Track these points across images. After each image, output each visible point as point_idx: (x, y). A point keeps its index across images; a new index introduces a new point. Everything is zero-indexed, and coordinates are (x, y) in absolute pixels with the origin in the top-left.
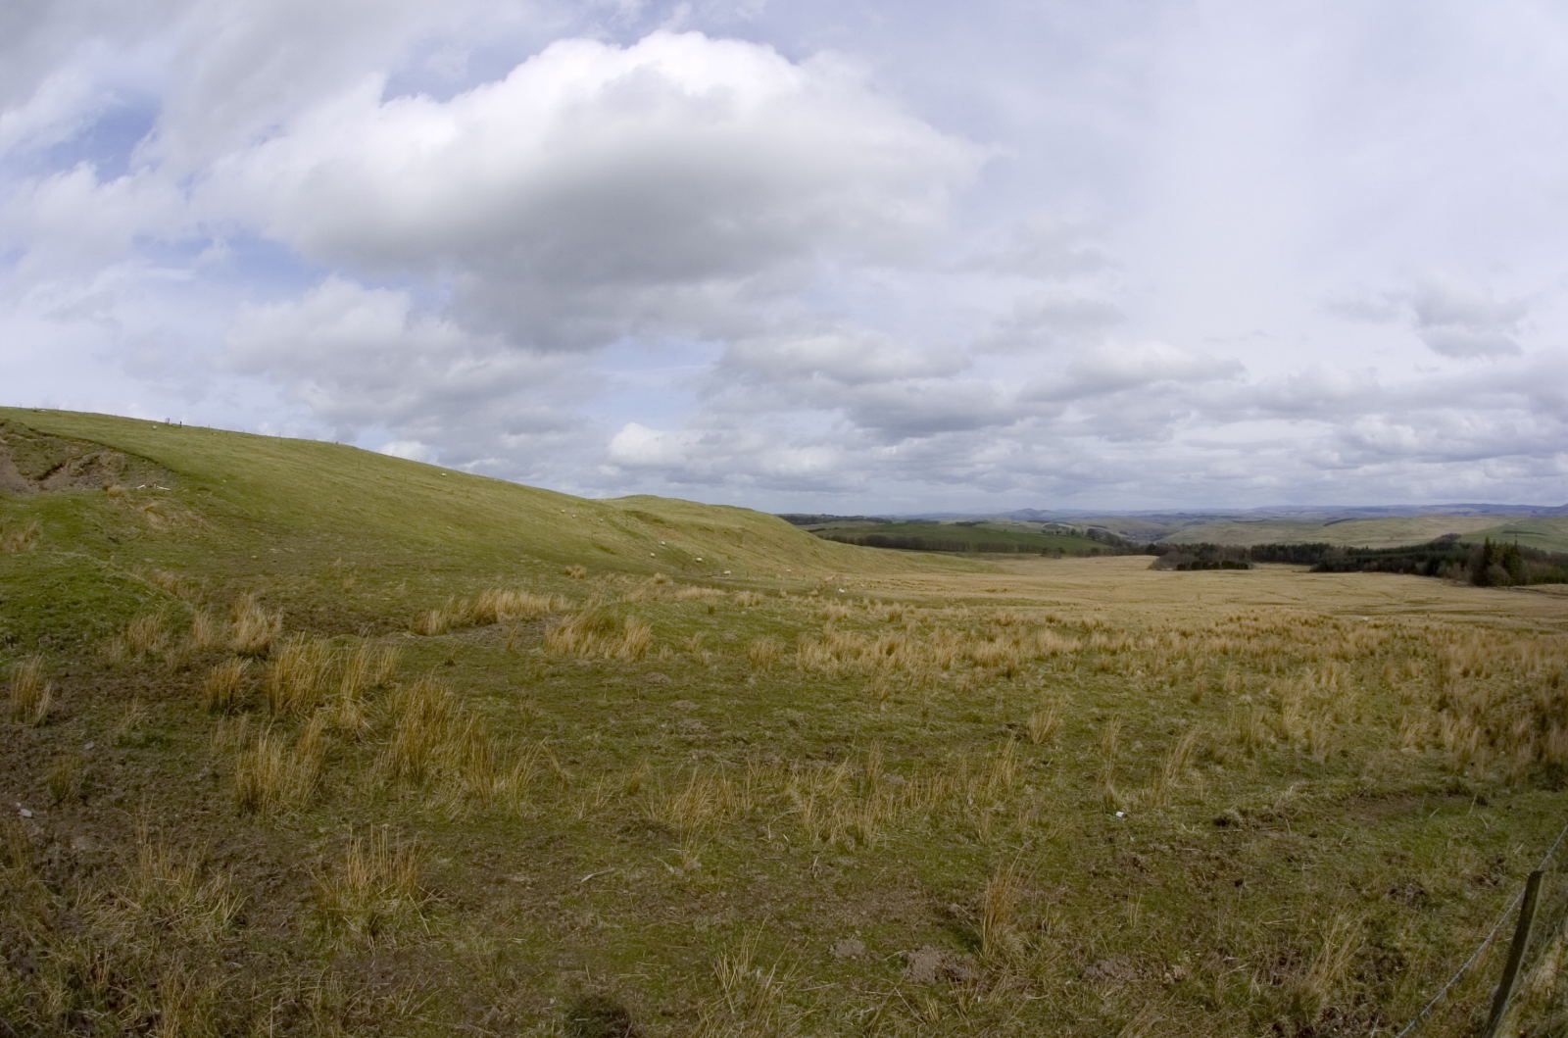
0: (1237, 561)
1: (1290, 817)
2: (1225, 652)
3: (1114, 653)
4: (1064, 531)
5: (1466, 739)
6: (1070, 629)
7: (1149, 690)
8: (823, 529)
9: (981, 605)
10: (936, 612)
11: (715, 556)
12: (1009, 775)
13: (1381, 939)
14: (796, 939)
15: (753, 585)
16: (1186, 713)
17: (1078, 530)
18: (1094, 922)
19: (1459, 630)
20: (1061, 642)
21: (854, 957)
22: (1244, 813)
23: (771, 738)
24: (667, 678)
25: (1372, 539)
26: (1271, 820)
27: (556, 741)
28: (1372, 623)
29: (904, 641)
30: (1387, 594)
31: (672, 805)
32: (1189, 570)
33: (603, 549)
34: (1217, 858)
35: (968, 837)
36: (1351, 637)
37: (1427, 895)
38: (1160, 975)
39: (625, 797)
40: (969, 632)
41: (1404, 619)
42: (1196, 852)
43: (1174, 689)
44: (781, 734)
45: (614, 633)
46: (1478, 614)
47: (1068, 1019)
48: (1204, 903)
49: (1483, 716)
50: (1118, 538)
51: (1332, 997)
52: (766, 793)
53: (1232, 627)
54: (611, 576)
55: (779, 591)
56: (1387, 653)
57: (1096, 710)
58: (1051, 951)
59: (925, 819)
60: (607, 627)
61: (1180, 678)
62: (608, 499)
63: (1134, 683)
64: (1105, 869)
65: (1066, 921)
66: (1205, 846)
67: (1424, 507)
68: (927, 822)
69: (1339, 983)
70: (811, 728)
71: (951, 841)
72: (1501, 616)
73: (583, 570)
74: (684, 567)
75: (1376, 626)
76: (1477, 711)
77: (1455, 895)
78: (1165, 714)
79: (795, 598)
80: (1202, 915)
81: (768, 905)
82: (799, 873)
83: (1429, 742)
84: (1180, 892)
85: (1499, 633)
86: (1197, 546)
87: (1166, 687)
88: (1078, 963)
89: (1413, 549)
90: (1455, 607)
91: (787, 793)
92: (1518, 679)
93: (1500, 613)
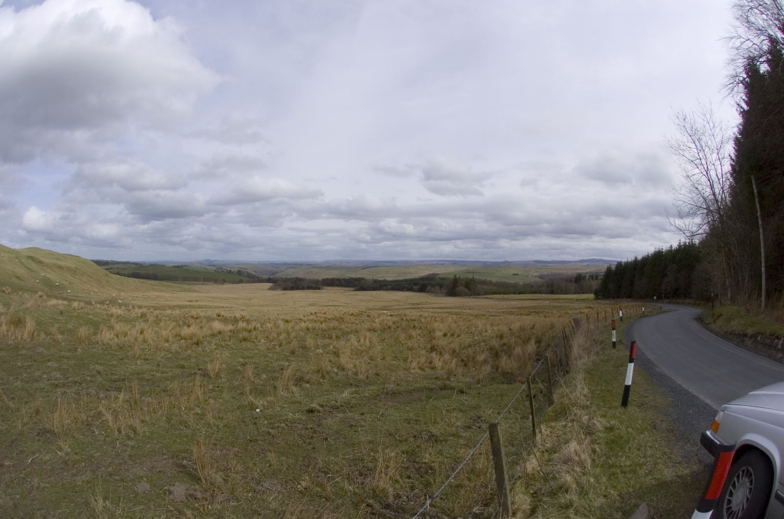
0: (314, 285)
1: (348, 406)
2: (308, 329)
3: (250, 331)
4: (225, 271)
5: (449, 364)
6: (228, 320)
7: (268, 349)
8: (111, 268)
9: (185, 308)
10: (163, 312)
11: (64, 282)
12: (200, 395)
13: (415, 459)
14: (119, 485)
15: (81, 299)
16: (288, 360)
17: (232, 270)
18: (254, 464)
19: (440, 316)
20: (223, 327)
21: (147, 492)
22: (322, 406)
23: (90, 381)
24: (44, 350)
25: (388, 275)
26: (337, 408)
27: (4, 387)
28: (389, 314)
29: (148, 328)
30: (397, 301)
31: (53, 419)
32: (289, 290)
33: (18, 278)
34: (312, 428)
35: (186, 427)
36: (377, 320)
37: (437, 436)
38: (295, 487)
39: (35, 416)
40: (179, 322)
41: (408, 312)
42: (300, 426)
43: (281, 348)
44: (94, 378)
45: (21, 326)
46: (449, 309)
47: (255, 512)
48: (310, 451)
49: (458, 354)
50: (253, 275)
51: (395, 488)
52: (91, 410)
53: (312, 317)
54: (20, 293)
55: (91, 302)
56: (398, 327)
57: (241, 360)
58: (236, 480)
59: (164, 419)
60: (18, 322)
61: (284, 342)
62: (21, 249)
63: (260, 346)
64: (255, 438)
65: (240, 465)
66: (304, 423)
67: (418, 261)
68: (165, 420)
69: (397, 481)
70: (107, 375)
71: (178, 430)
72: (465, 309)
73: (10, 290)
74: (52, 289)
75: (391, 315)
76: (454, 351)
77: (456, 435)
78: (277, 360)
79: (98, 306)
80: (309, 456)
81: (103, 469)
82: (113, 451)
83: (428, 367)
84: (295, 446)
85: (464, 317)
86: (293, 278)
87: (277, 347)
88: (251, 484)
89: (412, 280)
90: (437, 306)
91: (99, 410)
92: (477, 336)
93: (464, 308)
